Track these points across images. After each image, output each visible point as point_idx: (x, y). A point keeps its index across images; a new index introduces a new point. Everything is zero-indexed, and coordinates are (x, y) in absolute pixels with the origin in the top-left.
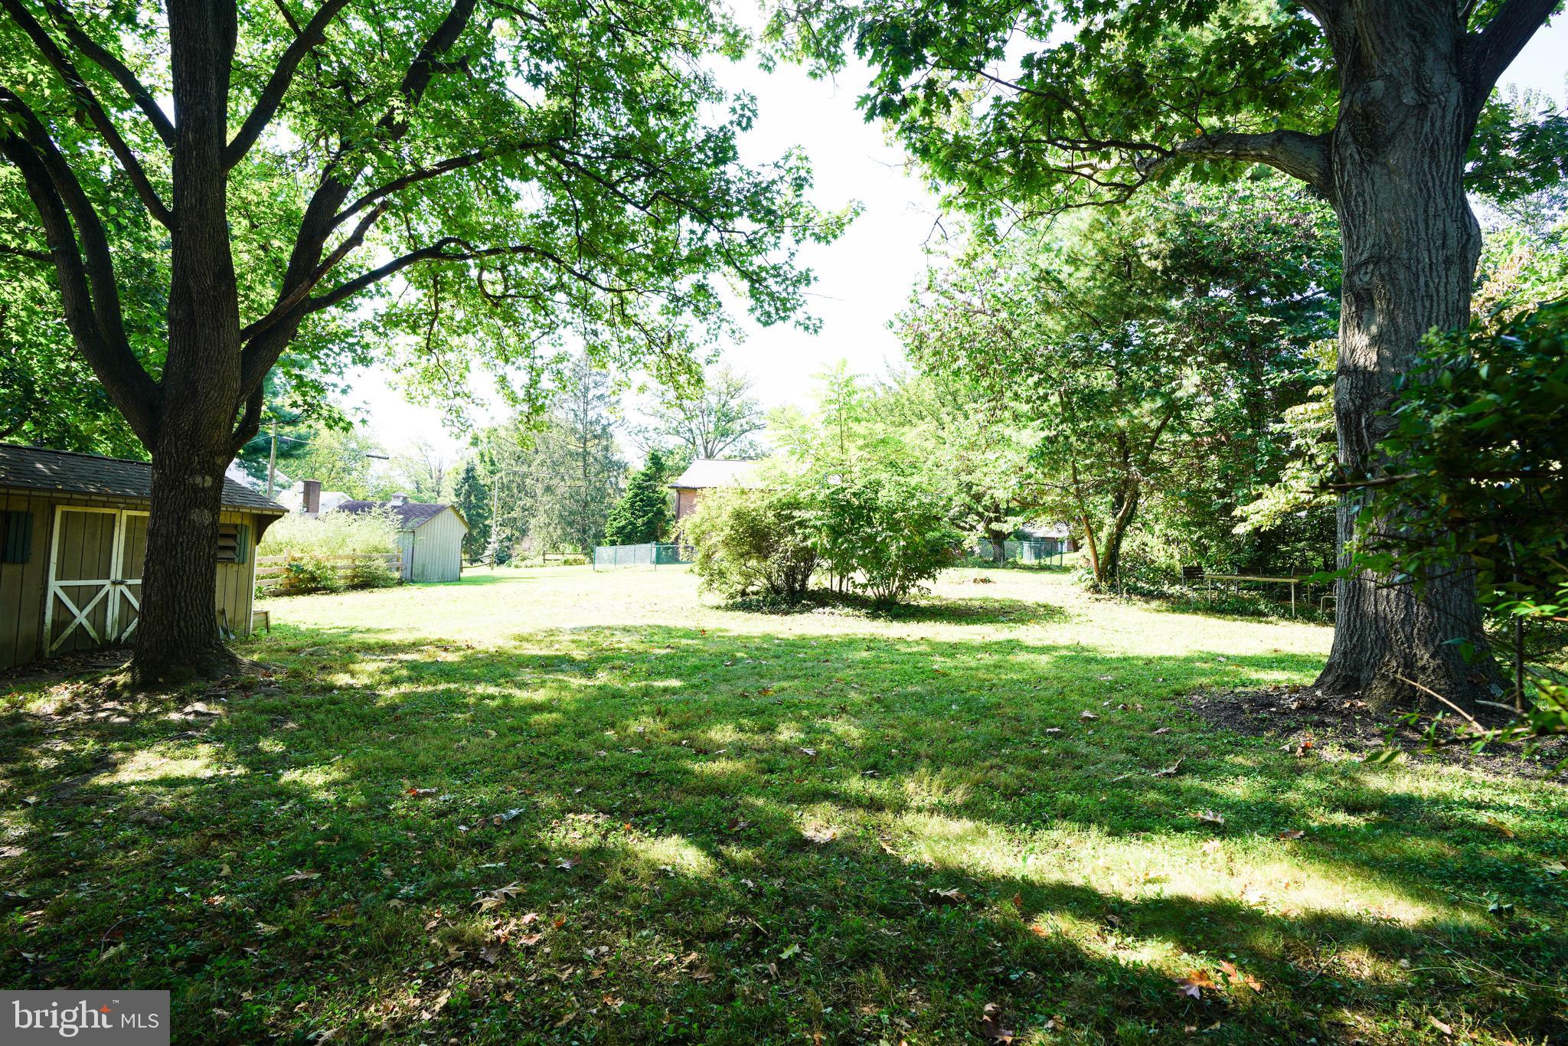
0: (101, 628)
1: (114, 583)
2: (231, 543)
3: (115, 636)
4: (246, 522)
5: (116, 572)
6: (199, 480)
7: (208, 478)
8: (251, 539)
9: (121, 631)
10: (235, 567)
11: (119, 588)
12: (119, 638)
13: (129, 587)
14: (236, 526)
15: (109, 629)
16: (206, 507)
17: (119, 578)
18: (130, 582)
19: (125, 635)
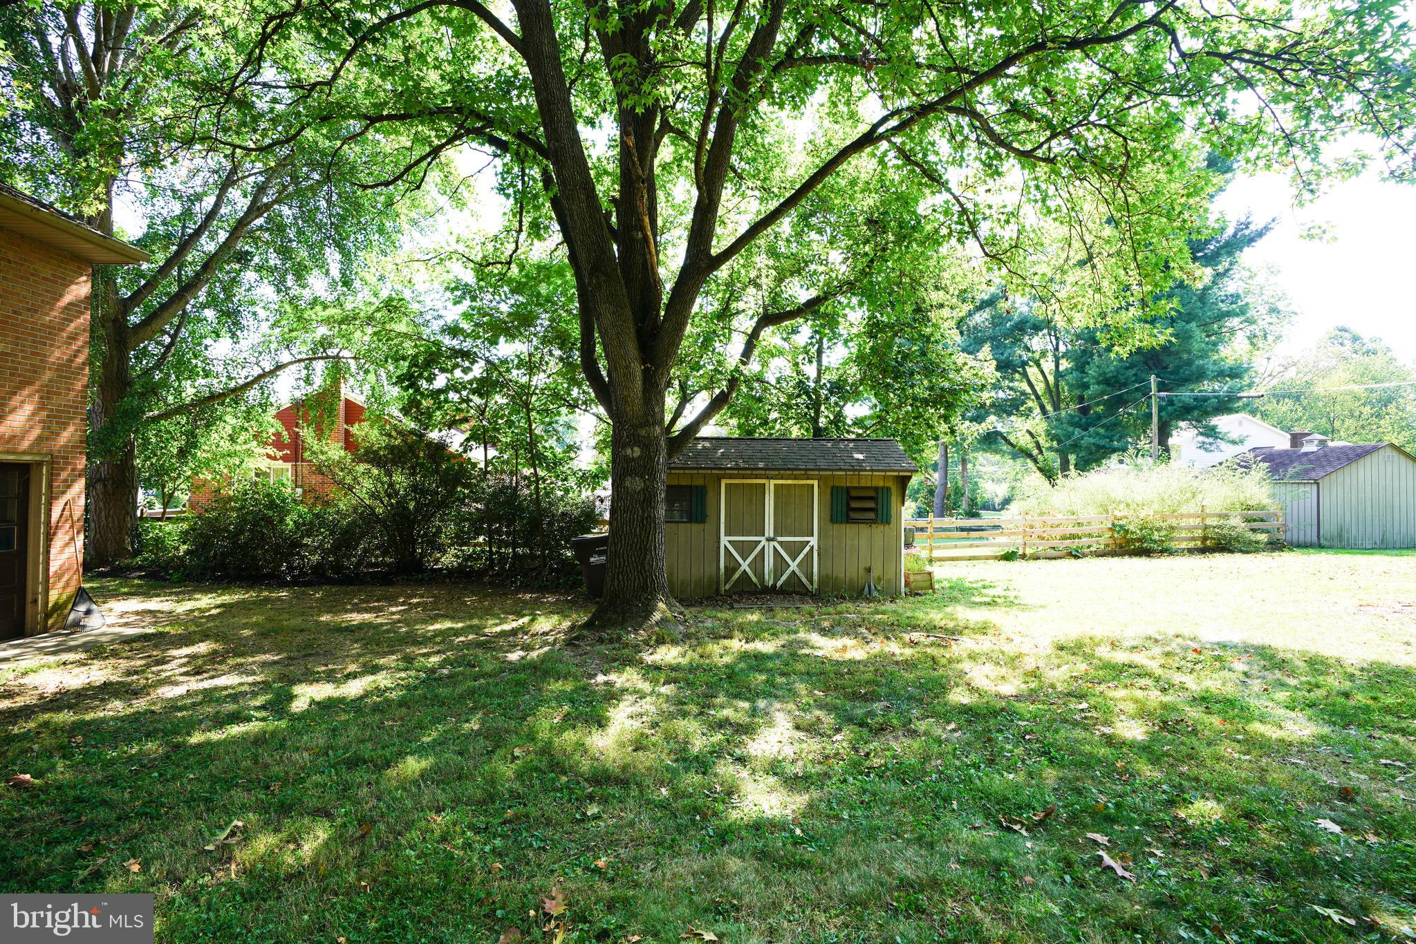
0: (760, 576)
1: (769, 540)
2: (871, 505)
3: (771, 582)
4: (890, 484)
5: (769, 530)
6: (629, 451)
7: (636, 449)
8: (894, 499)
9: (776, 579)
10: (881, 528)
11: (772, 543)
12: (774, 586)
13: (781, 543)
14: (876, 489)
15: (766, 577)
16: (636, 475)
17: (772, 535)
18: (780, 539)
19: (779, 583)
